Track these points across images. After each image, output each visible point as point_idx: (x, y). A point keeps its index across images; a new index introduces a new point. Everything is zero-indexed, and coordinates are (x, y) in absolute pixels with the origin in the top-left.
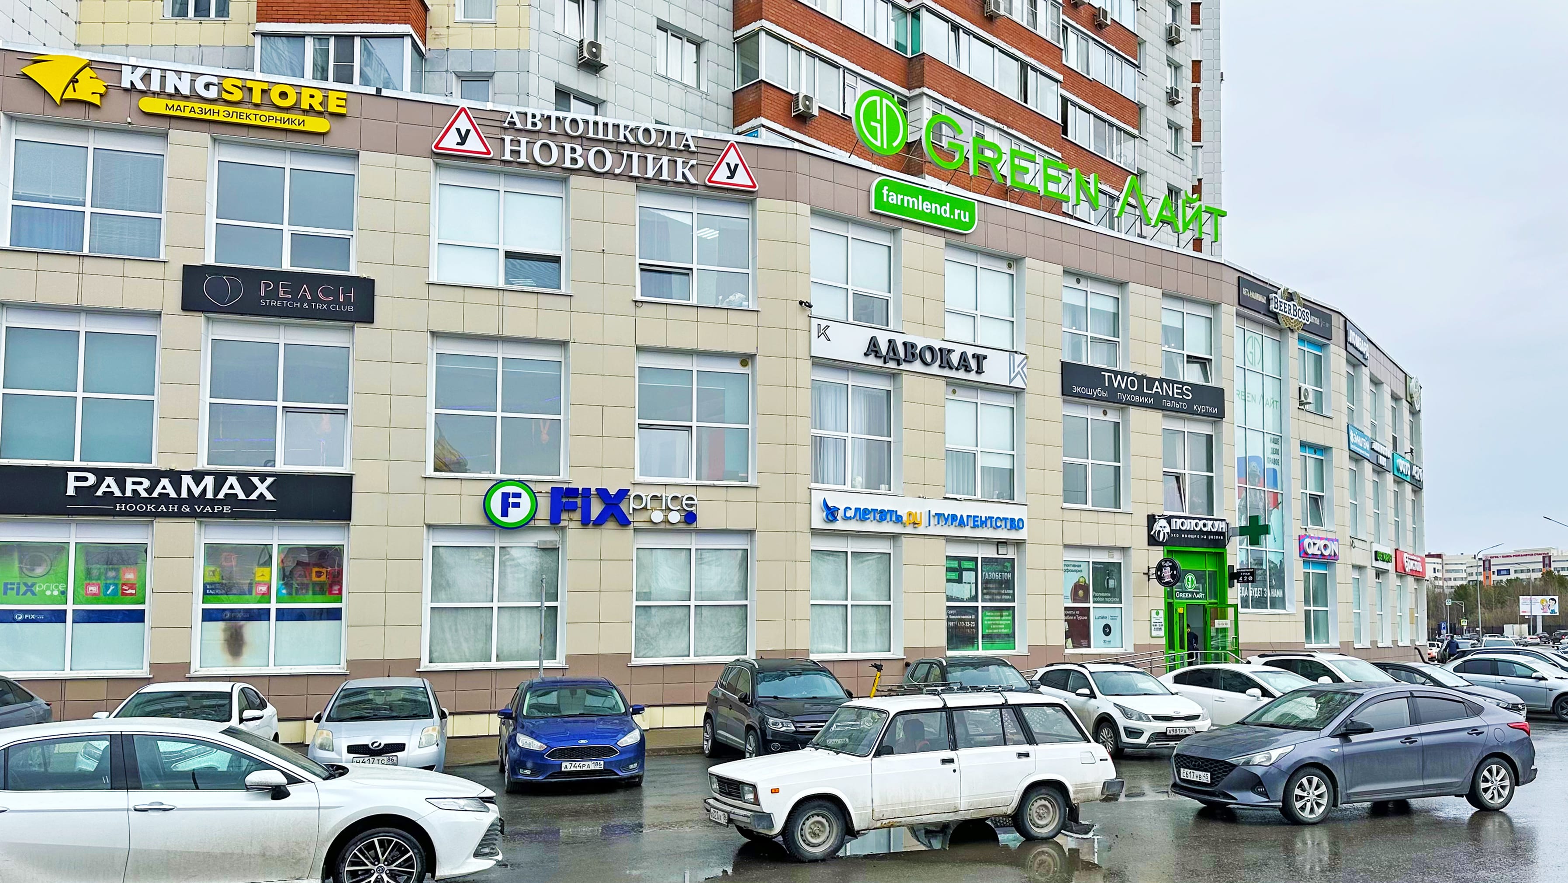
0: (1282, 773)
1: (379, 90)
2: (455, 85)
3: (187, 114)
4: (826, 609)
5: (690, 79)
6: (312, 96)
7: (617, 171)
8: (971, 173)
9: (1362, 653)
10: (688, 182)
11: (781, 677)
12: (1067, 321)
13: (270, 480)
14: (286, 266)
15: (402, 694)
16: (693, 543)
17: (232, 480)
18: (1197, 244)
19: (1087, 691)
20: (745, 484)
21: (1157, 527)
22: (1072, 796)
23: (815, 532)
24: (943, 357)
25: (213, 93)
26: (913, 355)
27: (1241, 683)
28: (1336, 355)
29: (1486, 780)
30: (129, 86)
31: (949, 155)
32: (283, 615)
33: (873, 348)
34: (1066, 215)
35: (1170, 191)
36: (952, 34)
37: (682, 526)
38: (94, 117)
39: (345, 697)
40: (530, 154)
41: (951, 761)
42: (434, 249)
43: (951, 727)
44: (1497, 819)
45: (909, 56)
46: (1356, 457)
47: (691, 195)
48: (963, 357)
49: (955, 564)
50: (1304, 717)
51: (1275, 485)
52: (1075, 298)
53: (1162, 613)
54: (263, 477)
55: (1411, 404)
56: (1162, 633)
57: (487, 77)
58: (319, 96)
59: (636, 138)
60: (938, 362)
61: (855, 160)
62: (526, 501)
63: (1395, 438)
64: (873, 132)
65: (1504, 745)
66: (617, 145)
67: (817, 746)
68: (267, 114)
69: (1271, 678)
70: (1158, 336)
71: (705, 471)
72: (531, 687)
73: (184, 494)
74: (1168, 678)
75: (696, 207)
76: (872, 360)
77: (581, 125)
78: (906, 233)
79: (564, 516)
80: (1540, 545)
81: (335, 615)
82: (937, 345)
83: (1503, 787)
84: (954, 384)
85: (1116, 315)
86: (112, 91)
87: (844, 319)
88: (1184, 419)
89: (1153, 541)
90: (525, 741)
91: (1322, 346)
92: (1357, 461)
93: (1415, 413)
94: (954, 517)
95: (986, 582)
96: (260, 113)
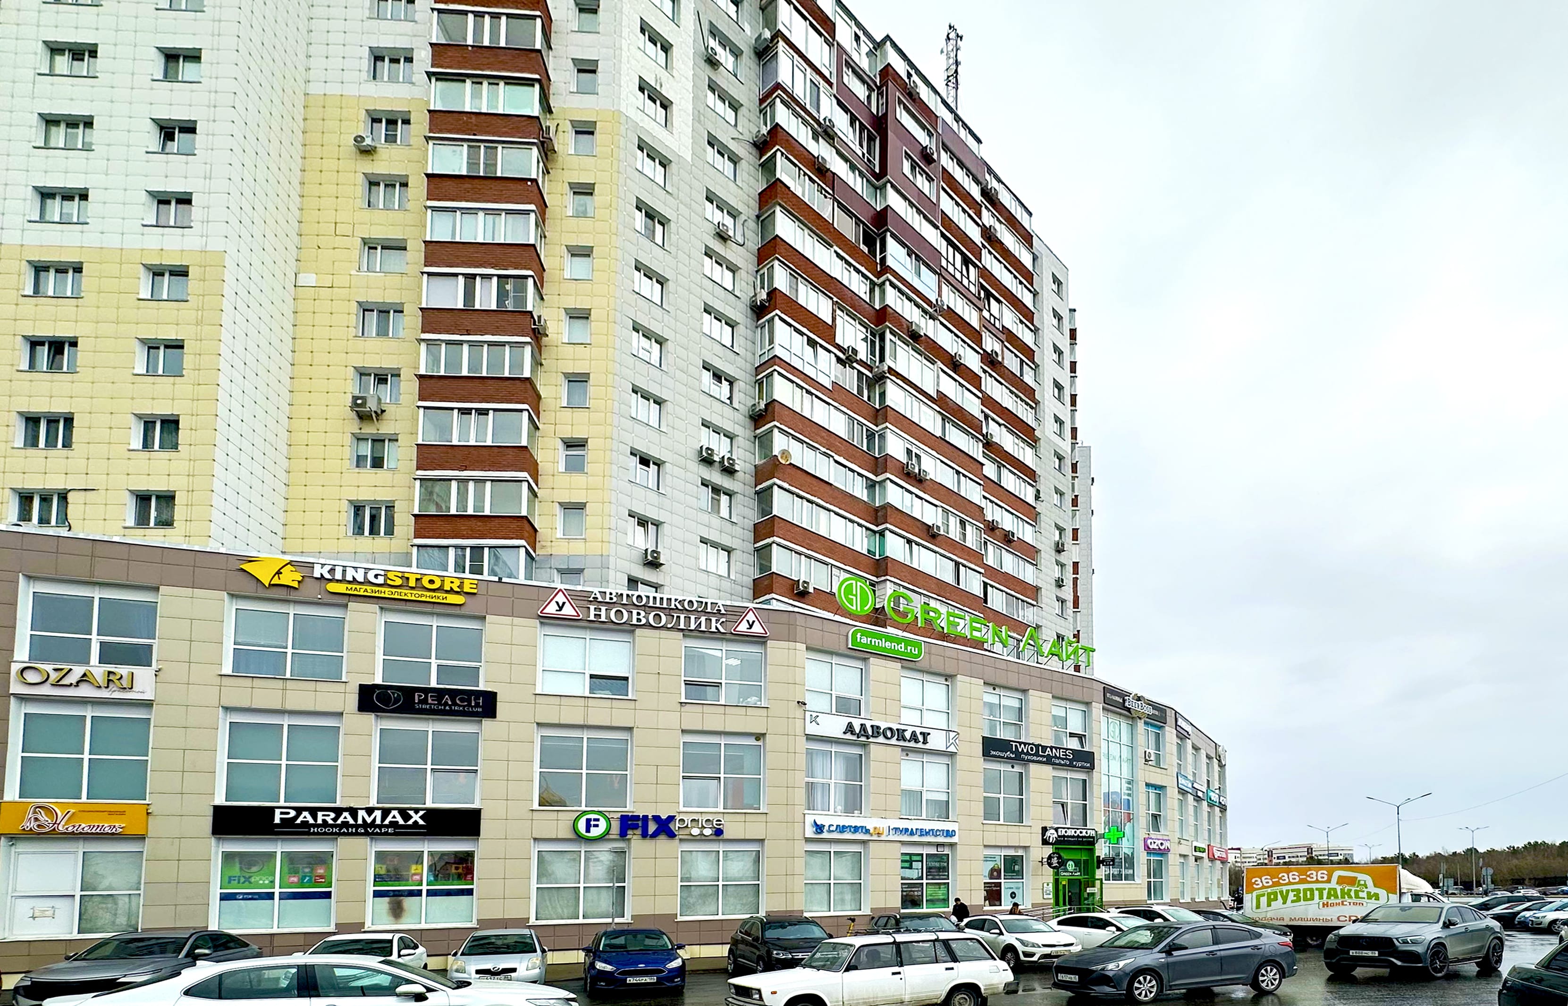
0: (1127, 974)
1: (500, 579)
2: (556, 577)
3: (362, 593)
4: (816, 887)
5: (723, 571)
6: (452, 582)
7: (669, 626)
8: (919, 625)
9: (1182, 905)
10: (719, 632)
11: (784, 927)
12: (987, 712)
13: (421, 813)
14: (434, 684)
15: (516, 939)
16: (721, 848)
17: (395, 813)
18: (1077, 668)
19: (998, 931)
20: (758, 811)
21: (1048, 834)
22: (983, 991)
23: (808, 840)
24: (900, 734)
25: (381, 580)
26: (878, 733)
27: (1103, 924)
28: (1170, 734)
29: (1263, 975)
30: (319, 576)
31: (905, 615)
32: (430, 893)
33: (850, 728)
34: (986, 650)
35: (1058, 637)
36: (907, 546)
37: (714, 837)
38: (293, 596)
39: (473, 941)
40: (608, 616)
41: (899, 973)
42: (539, 673)
43: (899, 953)
44: (1270, 998)
45: (877, 557)
46: (1183, 792)
47: (722, 639)
48: (914, 734)
49: (908, 858)
50: (1143, 941)
51: (1129, 808)
52: (991, 698)
53: (1051, 885)
54: (417, 811)
55: (1219, 761)
56: (1051, 896)
57: (581, 571)
58: (457, 582)
59: (683, 606)
60: (896, 737)
61: (837, 618)
62: (603, 824)
63: (1208, 781)
64: (850, 601)
65: (1276, 955)
66: (669, 611)
67: (804, 966)
68: (420, 593)
69: (1123, 921)
70: (1049, 720)
71: (729, 804)
72: (605, 934)
73: (360, 822)
74: (1053, 923)
75: (725, 646)
76: (849, 736)
77: (645, 599)
78: (872, 660)
79: (630, 832)
80: (1306, 842)
81: (470, 892)
82: (895, 727)
83: (1275, 980)
84: (906, 750)
85: (1020, 709)
86: (306, 579)
87: (829, 712)
88: (1067, 770)
89: (1045, 842)
90: (600, 965)
91: (1160, 728)
92: (1183, 794)
93: (1222, 766)
94: (907, 830)
95: (929, 869)
96: (415, 592)
